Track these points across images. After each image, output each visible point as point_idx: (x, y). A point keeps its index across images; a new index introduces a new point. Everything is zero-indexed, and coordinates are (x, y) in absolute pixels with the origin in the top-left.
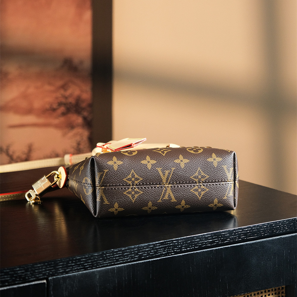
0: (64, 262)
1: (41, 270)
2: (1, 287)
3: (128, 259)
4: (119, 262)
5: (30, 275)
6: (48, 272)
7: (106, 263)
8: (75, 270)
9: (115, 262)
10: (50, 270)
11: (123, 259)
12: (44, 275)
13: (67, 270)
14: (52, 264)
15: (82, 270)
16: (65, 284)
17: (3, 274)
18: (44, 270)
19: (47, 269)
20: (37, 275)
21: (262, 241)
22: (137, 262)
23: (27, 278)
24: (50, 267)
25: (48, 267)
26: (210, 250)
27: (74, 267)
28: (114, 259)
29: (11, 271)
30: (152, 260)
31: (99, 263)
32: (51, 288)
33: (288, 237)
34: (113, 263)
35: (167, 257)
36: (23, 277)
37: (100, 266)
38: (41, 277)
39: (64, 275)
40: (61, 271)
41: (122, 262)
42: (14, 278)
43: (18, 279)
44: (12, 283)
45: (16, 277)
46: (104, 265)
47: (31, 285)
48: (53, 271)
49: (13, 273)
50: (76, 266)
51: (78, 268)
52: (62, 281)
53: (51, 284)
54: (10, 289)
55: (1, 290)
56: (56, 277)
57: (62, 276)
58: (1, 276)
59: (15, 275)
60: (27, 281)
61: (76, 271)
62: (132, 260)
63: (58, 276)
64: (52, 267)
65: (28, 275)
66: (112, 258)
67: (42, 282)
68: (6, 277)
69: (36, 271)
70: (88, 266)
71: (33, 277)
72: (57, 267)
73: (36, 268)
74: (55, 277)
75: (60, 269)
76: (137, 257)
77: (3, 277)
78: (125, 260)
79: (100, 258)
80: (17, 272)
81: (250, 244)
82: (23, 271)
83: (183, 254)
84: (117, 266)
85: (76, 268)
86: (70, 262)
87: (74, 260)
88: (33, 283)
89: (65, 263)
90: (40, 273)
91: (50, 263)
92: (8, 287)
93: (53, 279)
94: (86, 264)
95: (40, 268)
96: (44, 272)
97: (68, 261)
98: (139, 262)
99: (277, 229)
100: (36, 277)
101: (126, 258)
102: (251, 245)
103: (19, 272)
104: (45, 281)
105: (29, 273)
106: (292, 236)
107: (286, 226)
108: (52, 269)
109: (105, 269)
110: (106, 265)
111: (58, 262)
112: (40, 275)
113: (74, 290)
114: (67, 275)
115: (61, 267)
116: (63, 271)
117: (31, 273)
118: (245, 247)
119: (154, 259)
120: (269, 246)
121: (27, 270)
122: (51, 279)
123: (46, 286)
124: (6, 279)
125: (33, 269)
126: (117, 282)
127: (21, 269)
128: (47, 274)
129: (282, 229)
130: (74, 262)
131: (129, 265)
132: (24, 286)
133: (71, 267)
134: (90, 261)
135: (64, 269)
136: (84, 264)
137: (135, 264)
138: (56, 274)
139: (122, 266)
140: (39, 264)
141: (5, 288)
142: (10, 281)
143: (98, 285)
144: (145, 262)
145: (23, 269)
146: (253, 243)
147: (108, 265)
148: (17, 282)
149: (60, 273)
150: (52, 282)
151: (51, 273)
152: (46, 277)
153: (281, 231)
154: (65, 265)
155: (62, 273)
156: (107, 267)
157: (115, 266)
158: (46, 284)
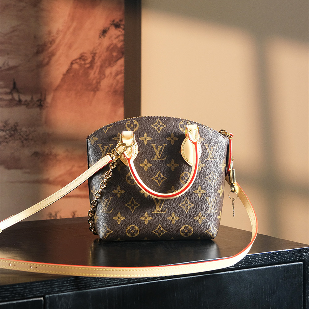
0: (59, 282)
1: (38, 288)
2: (1, 302)
3: (118, 282)
4: (109, 285)
5: (28, 292)
6: (45, 290)
7: (98, 285)
8: (69, 290)
9: (106, 284)
10: (47, 288)
11: (114, 282)
12: (41, 292)
13: (62, 289)
14: (49, 283)
15: (76, 290)
16: (60, 302)
17: (3, 290)
18: (41, 288)
19: (44, 287)
20: (35, 292)
21: (239, 272)
22: (127, 285)
23: (25, 295)
24: (46, 286)
25: (45, 285)
26: (192, 277)
27: (69, 287)
28: (105, 281)
29: (11, 288)
30: (140, 283)
31: (92, 284)
32: (48, 305)
33: (263, 269)
34: (104, 285)
35: (153, 282)
36: (22, 293)
37: (93, 287)
38: (39, 295)
39: (60, 294)
40: (57, 290)
41: (112, 284)
42: (13, 295)
43: (17, 296)
44: (12, 299)
45: (15, 294)
46: (97, 286)
47: (30, 301)
48: (49, 289)
49: (12, 289)
50: (70, 286)
51: (73, 288)
52: (57, 299)
53: (47, 301)
54: (10, 304)
55: (1, 305)
56: (53, 295)
57: (57, 295)
58: (1, 292)
59: (14, 292)
60: (25, 297)
61: (71, 290)
62: (122, 283)
63: (54, 295)
64: (48, 286)
65: (27, 292)
66: (103, 280)
67: (40, 299)
68: (6, 293)
69: (34, 289)
70: (81, 287)
71: (31, 294)
72: (53, 286)
73: (34, 286)
74: (51, 295)
75: (56, 288)
76: (126, 281)
77: (3, 293)
78: (115, 283)
79: (92, 280)
80: (16, 289)
81: (228, 274)
82: (22, 288)
83: (168, 280)
84: (108, 288)
85: (70, 288)
86: (65, 282)
87: (69, 281)
88: (31, 300)
89: (61, 283)
90: (37, 291)
91: (47, 282)
92: (8, 303)
93: (50, 297)
94: (80, 285)
95: (38, 286)
96: (41, 290)
97: (63, 281)
98: (129, 285)
99: (252, 261)
100: (34, 294)
101: (116, 281)
102: (230, 275)
103: (18, 289)
104: (42, 299)
105: (27, 290)
106: (266, 268)
107: (260, 259)
108: (49, 288)
109: (97, 290)
110: (98, 286)
111: (54, 281)
112: (37, 293)
113: (69, 307)
114: (62, 294)
115: (57, 286)
116: (58, 290)
117: (29, 291)
118: (224, 276)
119: (142, 283)
120: (246, 276)
121: (25, 288)
122: (47, 297)
123: (43, 303)
124: (7, 295)
125: (31, 287)
126: (108, 302)
127: (20, 286)
128: (44, 292)
129: (257, 261)
130: (69, 282)
131: (119, 287)
132: (22, 302)
133: (66, 287)
134: (83, 282)
135: (59, 288)
136: (78, 285)
137: (124, 287)
138: (52, 293)
139: (113, 288)
140: (37, 283)
141: (5, 303)
142: (10, 297)
143: (91, 304)
144: (133, 285)
145: (21, 286)
146: (231, 273)
147: (100, 286)
148: (16, 298)
149: (56, 291)
150: (49, 299)
151: (47, 291)
152: (43, 294)
153: (256, 263)
154: (60, 285)
155: (58, 292)
156: (99, 289)
157: (106, 288)
158: (43, 301)
